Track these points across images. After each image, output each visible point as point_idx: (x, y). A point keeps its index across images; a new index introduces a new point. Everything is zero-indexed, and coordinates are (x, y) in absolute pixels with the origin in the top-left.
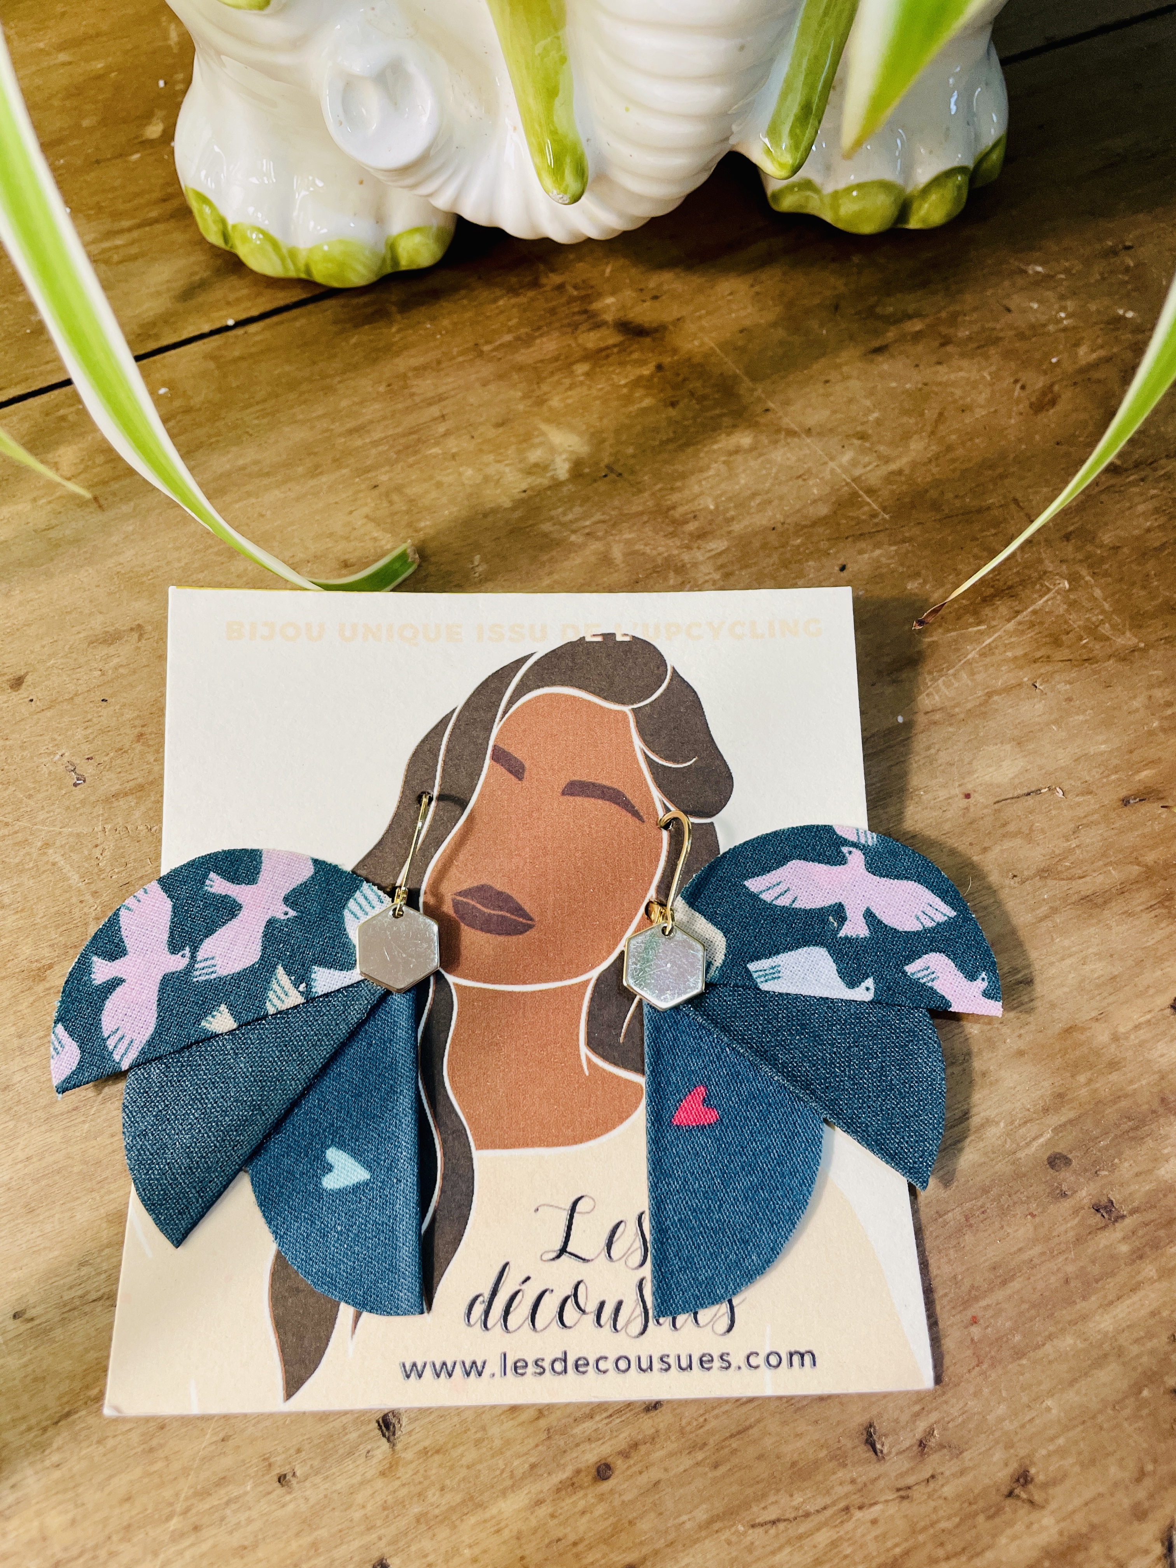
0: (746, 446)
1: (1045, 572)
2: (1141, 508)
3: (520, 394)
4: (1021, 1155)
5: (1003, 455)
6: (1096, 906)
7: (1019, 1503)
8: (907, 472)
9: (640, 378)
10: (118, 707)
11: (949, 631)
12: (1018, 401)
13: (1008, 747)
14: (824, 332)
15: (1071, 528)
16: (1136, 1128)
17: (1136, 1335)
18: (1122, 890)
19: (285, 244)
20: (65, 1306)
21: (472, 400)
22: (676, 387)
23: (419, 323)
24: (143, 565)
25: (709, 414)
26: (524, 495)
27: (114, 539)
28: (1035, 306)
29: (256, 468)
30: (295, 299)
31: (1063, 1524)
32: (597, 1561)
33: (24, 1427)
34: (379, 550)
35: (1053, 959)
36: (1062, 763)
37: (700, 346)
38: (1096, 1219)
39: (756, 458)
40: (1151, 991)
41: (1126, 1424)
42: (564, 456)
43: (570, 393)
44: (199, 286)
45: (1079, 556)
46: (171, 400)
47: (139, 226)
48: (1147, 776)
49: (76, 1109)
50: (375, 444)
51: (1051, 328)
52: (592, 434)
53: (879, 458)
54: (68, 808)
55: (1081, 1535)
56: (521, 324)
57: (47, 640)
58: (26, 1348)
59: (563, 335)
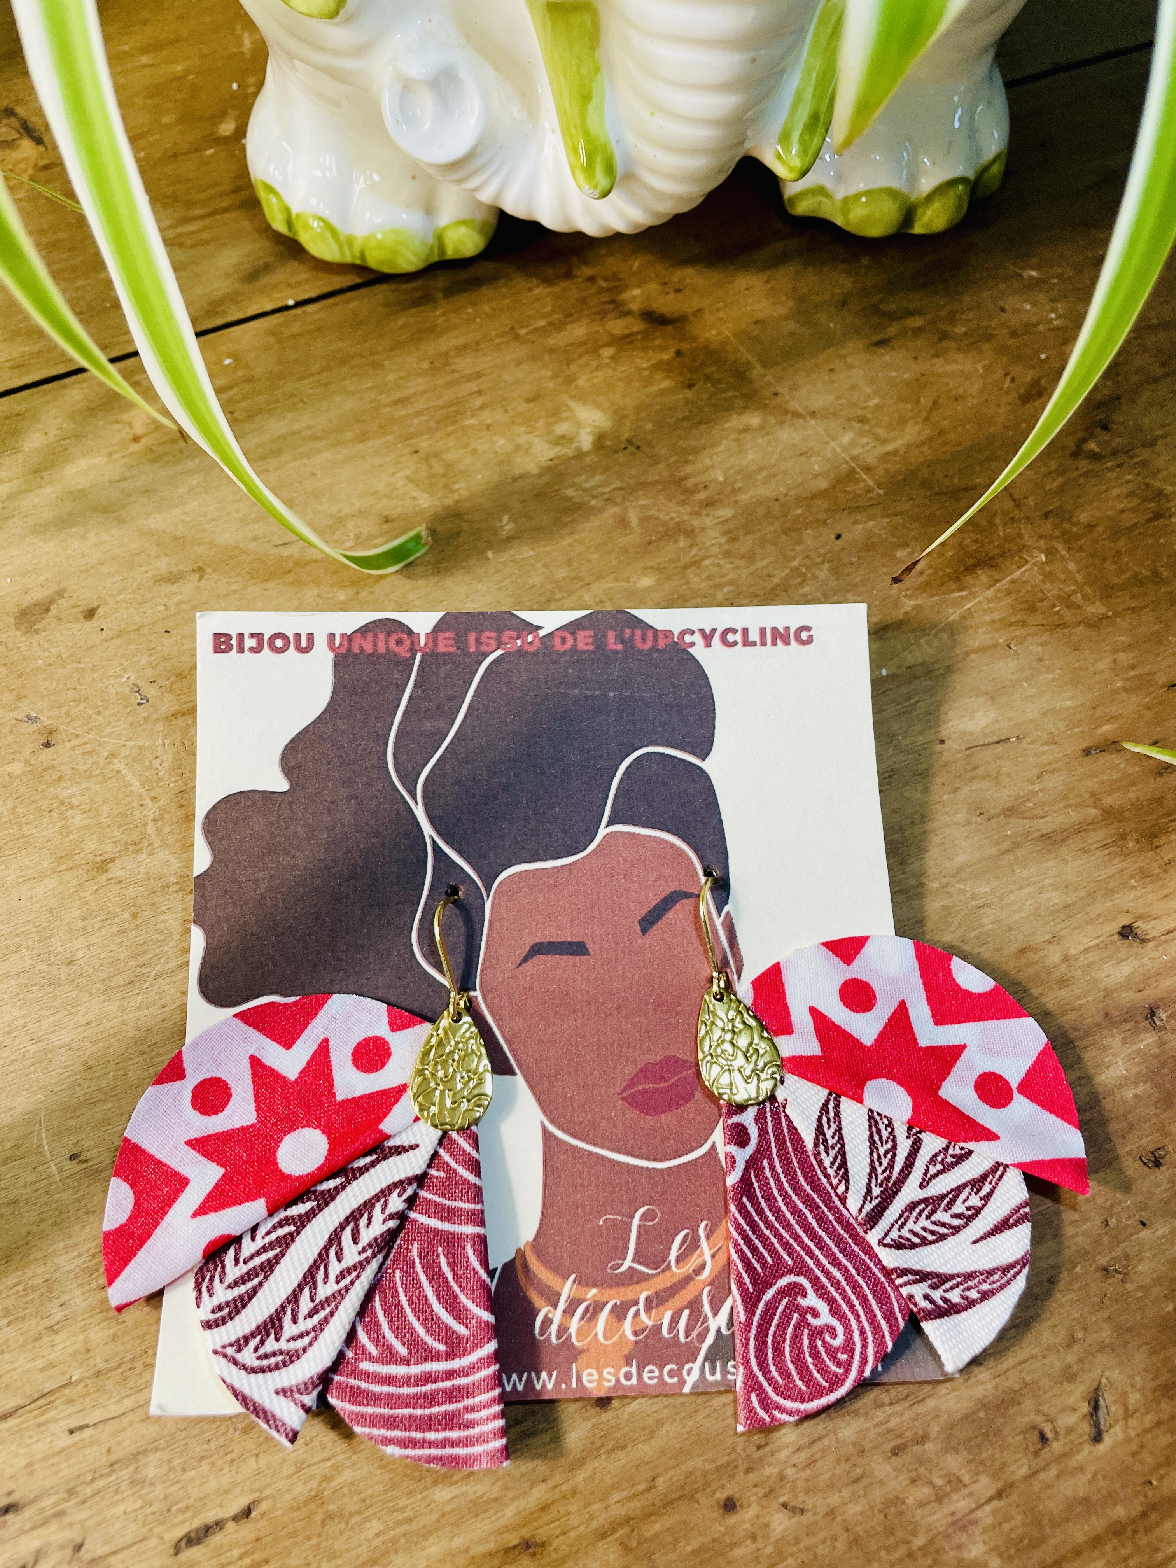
0: (755, 426)
1: (1024, 547)
2: (1115, 492)
3: (550, 373)
5: (990, 439)
6: (1056, 843)
8: (901, 453)
9: (661, 361)
10: (179, 638)
11: (933, 596)
12: (1008, 392)
13: (981, 700)
14: (832, 325)
15: (1050, 508)
18: (1080, 830)
19: (344, 230)
20: (116, 1150)
21: (507, 377)
22: (693, 371)
23: (461, 307)
24: (205, 515)
25: (722, 396)
26: (550, 463)
27: (182, 490)
28: (1028, 307)
29: (309, 433)
30: (349, 284)
31: (997, 1380)
33: (75, 1253)
34: (417, 508)
35: (1013, 888)
36: (1030, 716)
37: (717, 335)
39: (764, 437)
40: (1101, 919)
42: (588, 430)
43: (596, 374)
44: (263, 270)
46: (235, 370)
47: (211, 214)
48: (1108, 731)
49: (131, 983)
50: (418, 414)
51: (1041, 328)
52: (615, 411)
53: (877, 439)
54: (132, 724)
55: (1015, 1392)
56: (553, 311)
57: (118, 578)
58: (80, 1184)
59: (592, 322)
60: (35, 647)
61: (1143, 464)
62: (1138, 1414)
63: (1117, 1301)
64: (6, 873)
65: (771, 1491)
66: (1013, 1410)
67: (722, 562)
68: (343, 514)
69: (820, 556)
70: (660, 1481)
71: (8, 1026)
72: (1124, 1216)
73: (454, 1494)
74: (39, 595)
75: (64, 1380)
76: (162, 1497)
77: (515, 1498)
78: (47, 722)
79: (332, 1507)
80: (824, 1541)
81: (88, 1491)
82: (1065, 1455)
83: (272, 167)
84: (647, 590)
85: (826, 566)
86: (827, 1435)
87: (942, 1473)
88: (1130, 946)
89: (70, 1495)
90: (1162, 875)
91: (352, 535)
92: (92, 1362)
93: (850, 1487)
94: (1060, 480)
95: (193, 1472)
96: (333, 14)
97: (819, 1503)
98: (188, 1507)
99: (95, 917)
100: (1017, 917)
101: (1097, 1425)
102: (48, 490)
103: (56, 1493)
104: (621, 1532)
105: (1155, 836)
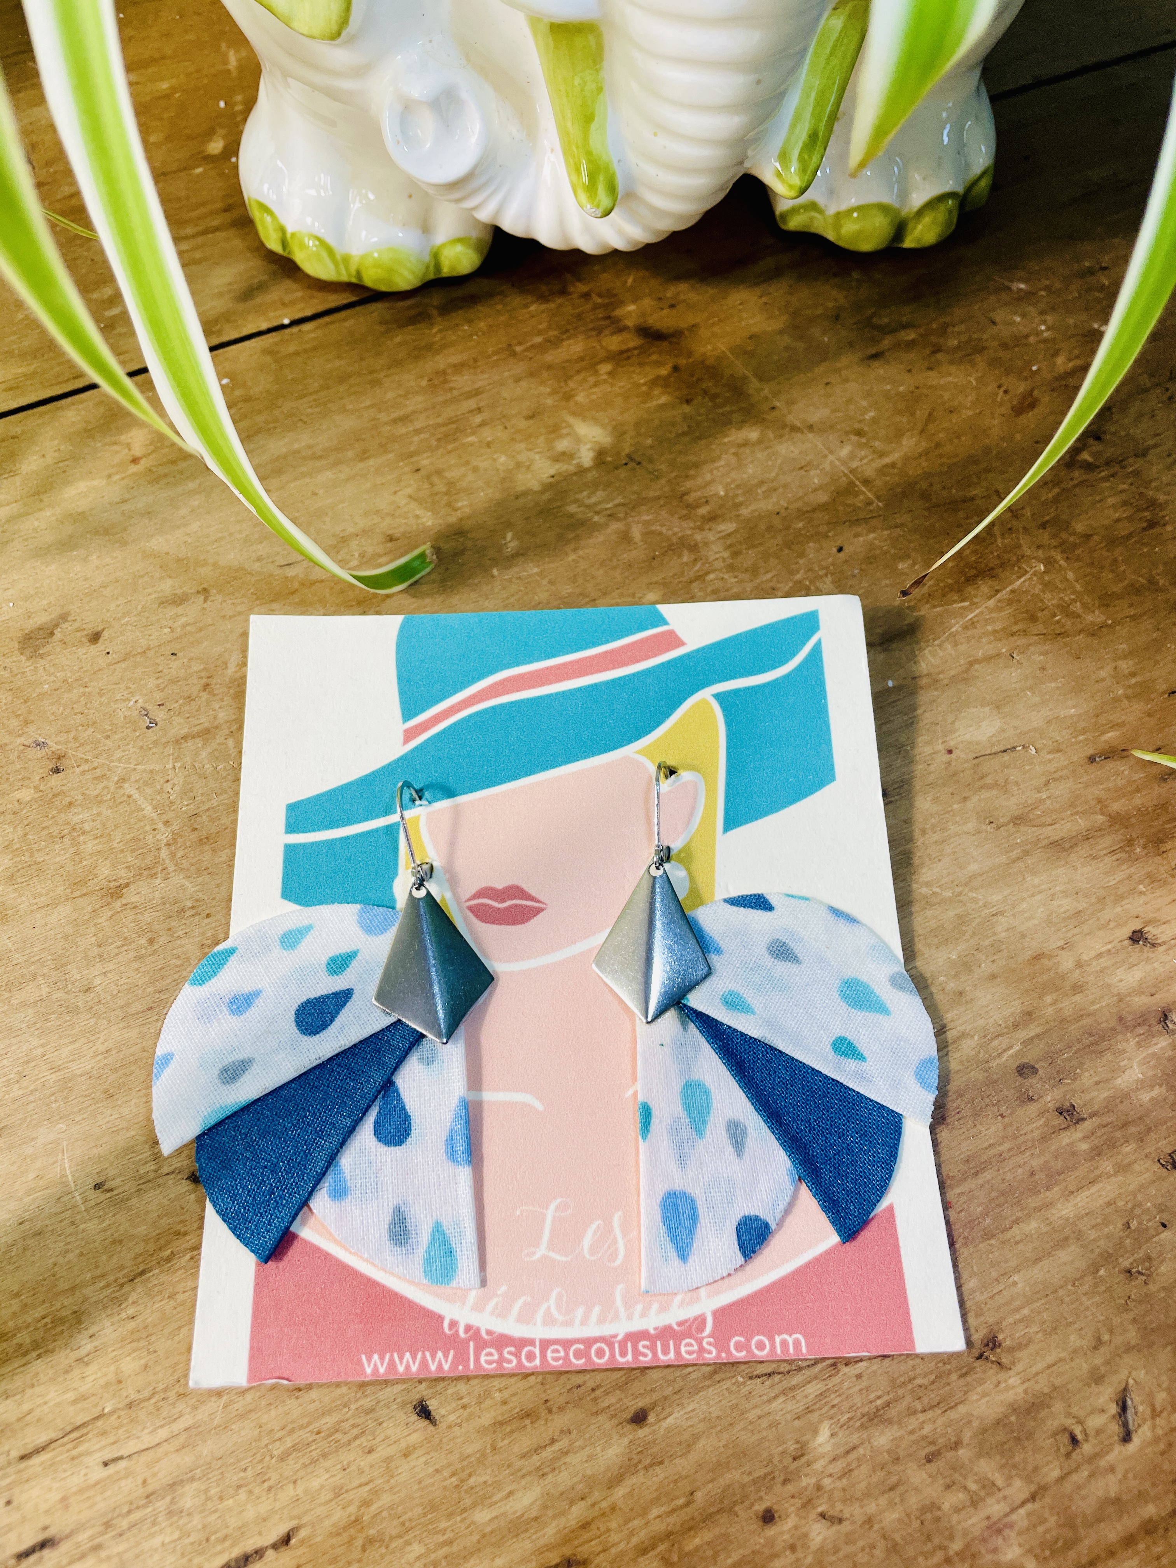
0: (754, 440)
1: (1023, 556)
2: (1111, 501)
3: (548, 390)
4: (993, 1064)
5: (987, 451)
6: (1065, 850)
7: (989, 1364)
8: (899, 465)
9: (658, 377)
10: (185, 660)
11: (935, 607)
12: (1001, 404)
13: (987, 710)
14: (826, 339)
15: (1047, 518)
16: (1097, 1043)
17: (1093, 1222)
18: (1088, 836)
19: (339, 251)
20: (140, 1178)
21: (505, 394)
22: (691, 386)
23: (457, 325)
24: (208, 536)
25: (721, 411)
26: (552, 480)
27: (183, 512)
28: (1018, 319)
29: (309, 452)
30: (345, 302)
31: (1026, 1385)
32: (612, 1405)
33: (102, 1284)
34: (421, 526)
35: (1025, 895)
36: (1035, 724)
37: (712, 350)
38: (1058, 1121)
39: (763, 451)
40: (1112, 925)
41: (1084, 1299)
42: (588, 446)
43: (594, 390)
44: (257, 289)
45: (1054, 542)
46: (233, 390)
47: (203, 233)
48: (1111, 738)
49: (150, 1008)
50: (418, 432)
51: (1032, 339)
52: (614, 427)
53: (874, 452)
54: (142, 747)
55: (1044, 1395)
56: (549, 328)
57: (121, 601)
58: (106, 1214)
59: (589, 337)
60: (41, 671)
61: (1137, 473)
62: (1165, 1414)
63: (1141, 1302)
64: (19, 901)
65: (809, 1501)
66: (1043, 1414)
67: (726, 576)
68: (346, 533)
69: (823, 569)
70: (699, 1495)
71: (27, 1055)
72: (1145, 1218)
73: (493, 1515)
74: (42, 619)
75: (96, 1412)
76: (200, 1527)
77: (554, 1517)
78: (55, 747)
79: (372, 1532)
80: (863, 1549)
81: (124, 1523)
82: (1096, 1456)
83: (266, 187)
85: (829, 579)
86: (862, 1443)
87: (976, 1478)
88: (1141, 951)
89: (107, 1528)
90: (1170, 879)
91: (356, 554)
92: (123, 1394)
93: (886, 1496)
94: (1056, 491)
95: (231, 1501)
96: (335, 36)
97: (856, 1512)
98: (226, 1537)
99: (111, 944)
100: (1030, 924)
101: (1125, 1425)
102: (48, 513)
103: (93, 1526)
104: (662, 1547)
105: (1162, 841)
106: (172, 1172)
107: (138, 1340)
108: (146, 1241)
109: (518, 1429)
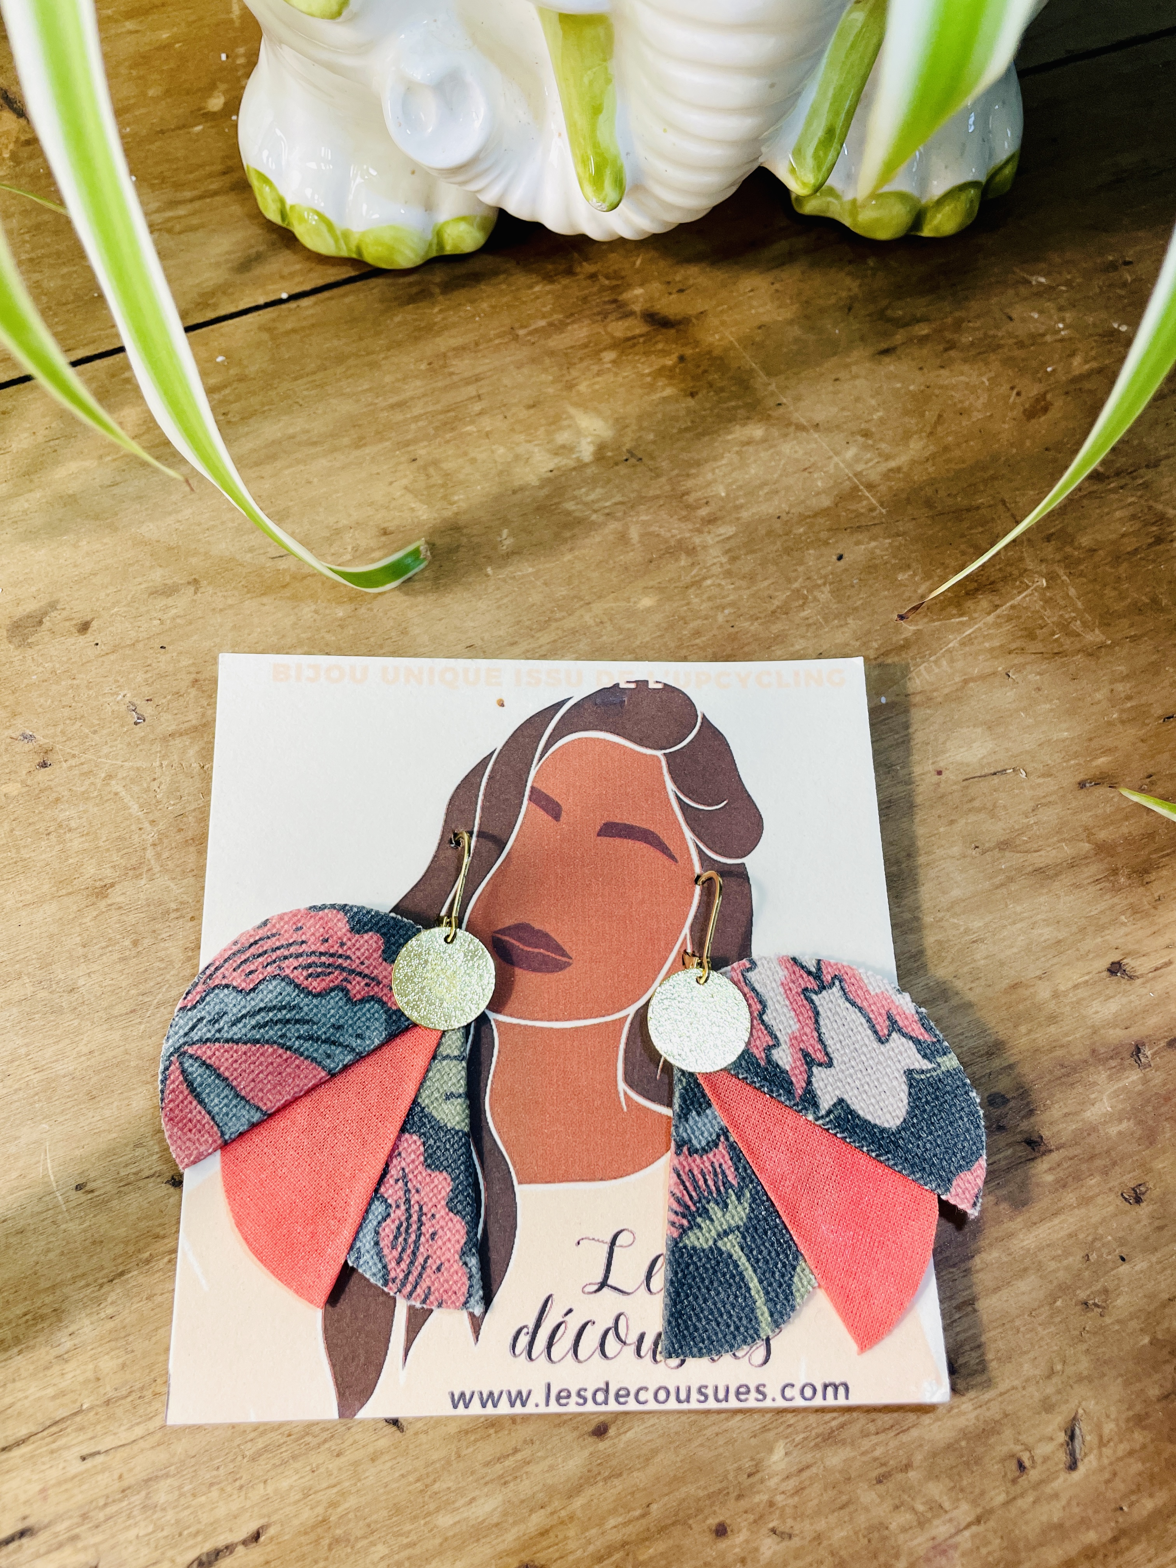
0: (758, 438)
1: (1026, 570)
2: (1118, 514)
3: (551, 378)
5: (995, 458)
6: (1049, 877)
8: (905, 469)
9: (663, 368)
10: (175, 654)
11: (934, 621)
12: (1013, 407)
13: (979, 730)
14: (837, 331)
15: (1053, 530)
16: (1068, 1075)
17: (1054, 1254)
18: (1073, 864)
19: (340, 226)
20: (121, 1181)
21: (506, 381)
22: (696, 378)
23: (460, 304)
24: (200, 524)
25: (725, 406)
26: (550, 474)
27: (175, 497)
28: (1036, 316)
29: (305, 437)
30: (345, 276)
31: (979, 1410)
33: (83, 1283)
34: (416, 520)
36: (1027, 747)
37: (720, 340)
38: (1026, 1151)
39: (767, 450)
40: (1091, 956)
41: (1040, 1329)
42: (589, 440)
43: (597, 379)
44: (256, 259)
45: (1058, 557)
46: (228, 369)
47: (201, 197)
48: (1103, 763)
49: (133, 1011)
50: (416, 419)
51: (1049, 338)
52: (617, 420)
53: (880, 455)
54: (129, 744)
55: (995, 1421)
56: (553, 311)
57: (111, 589)
58: (86, 1215)
59: (594, 323)
60: (29, 661)
61: (1146, 486)
62: (1112, 1444)
63: (1095, 1333)
64: (5, 898)
65: (761, 1517)
66: (992, 1440)
67: (723, 583)
68: (340, 525)
69: (822, 577)
70: (654, 1507)
71: (11, 1054)
72: (1105, 1251)
73: (457, 1519)
74: (31, 606)
75: (75, 1407)
76: (173, 1521)
77: (515, 1523)
78: (42, 741)
79: (338, 1532)
81: (101, 1516)
82: (1041, 1482)
83: (265, 153)
84: (648, 610)
85: (827, 588)
86: (815, 1463)
87: (924, 1500)
88: (1119, 982)
89: (84, 1520)
90: (1153, 911)
91: (350, 548)
92: (102, 1391)
93: (836, 1514)
95: (204, 1498)
98: (197, 1533)
99: (96, 944)
100: (1008, 952)
101: (1072, 1454)
102: (38, 494)
103: (71, 1517)
104: (617, 1556)
105: (1146, 872)
106: (152, 1176)
107: (116, 1339)
108: (127, 1243)
109: (482, 1438)
